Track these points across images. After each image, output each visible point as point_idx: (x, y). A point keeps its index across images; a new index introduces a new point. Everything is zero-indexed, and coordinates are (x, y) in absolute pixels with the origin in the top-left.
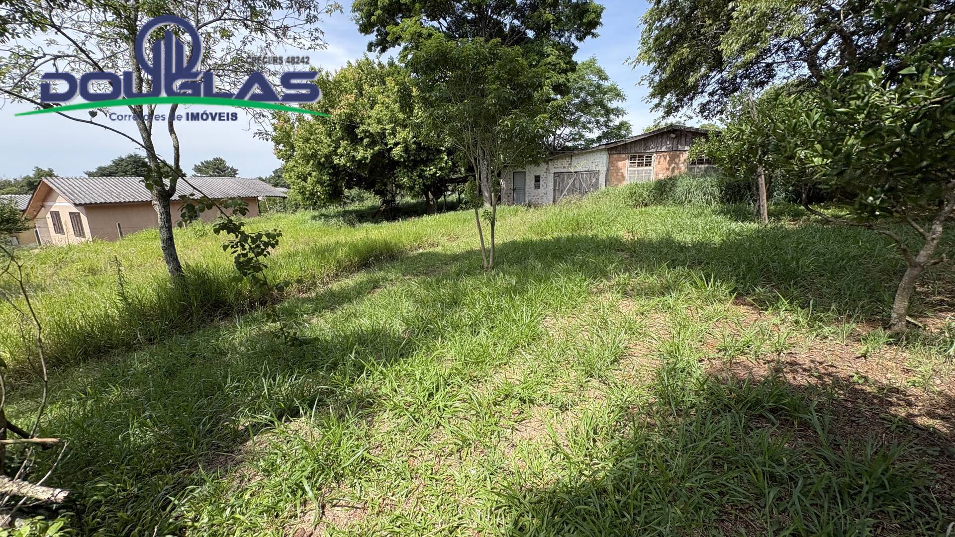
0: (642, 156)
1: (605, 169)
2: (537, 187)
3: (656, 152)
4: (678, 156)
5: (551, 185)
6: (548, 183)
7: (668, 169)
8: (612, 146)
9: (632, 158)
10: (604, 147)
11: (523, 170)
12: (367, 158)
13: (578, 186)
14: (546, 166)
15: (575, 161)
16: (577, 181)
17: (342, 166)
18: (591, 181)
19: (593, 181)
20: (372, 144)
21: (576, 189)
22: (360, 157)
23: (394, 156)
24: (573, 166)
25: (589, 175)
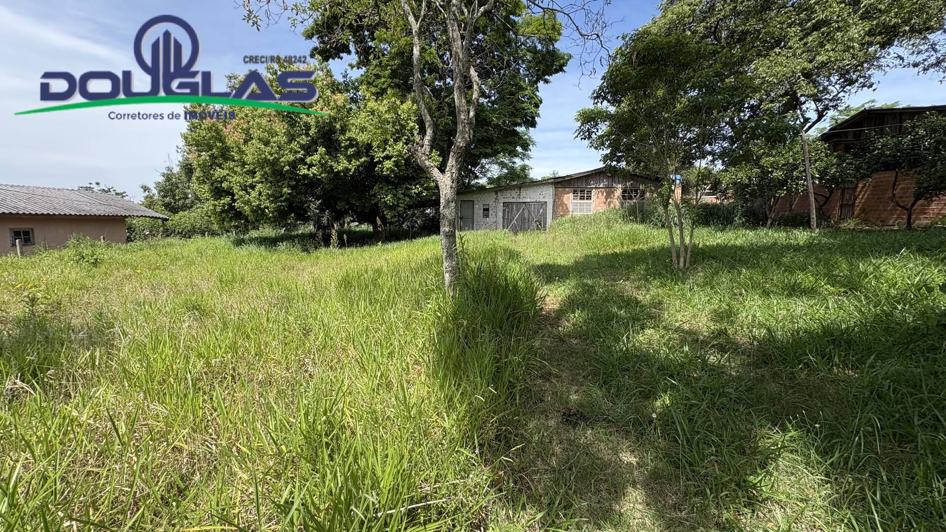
1: (552, 200)
2: (487, 216)
3: (596, 188)
4: (613, 193)
5: (500, 214)
6: (498, 213)
7: (605, 203)
8: (559, 180)
9: (575, 192)
10: (553, 180)
11: (472, 199)
12: (350, 170)
13: (526, 215)
14: (495, 196)
15: (524, 193)
16: (526, 211)
17: (311, 179)
18: (539, 212)
19: (541, 211)
20: (357, 155)
21: (525, 219)
22: (340, 168)
23: (381, 171)
24: (521, 197)
25: (536, 207)
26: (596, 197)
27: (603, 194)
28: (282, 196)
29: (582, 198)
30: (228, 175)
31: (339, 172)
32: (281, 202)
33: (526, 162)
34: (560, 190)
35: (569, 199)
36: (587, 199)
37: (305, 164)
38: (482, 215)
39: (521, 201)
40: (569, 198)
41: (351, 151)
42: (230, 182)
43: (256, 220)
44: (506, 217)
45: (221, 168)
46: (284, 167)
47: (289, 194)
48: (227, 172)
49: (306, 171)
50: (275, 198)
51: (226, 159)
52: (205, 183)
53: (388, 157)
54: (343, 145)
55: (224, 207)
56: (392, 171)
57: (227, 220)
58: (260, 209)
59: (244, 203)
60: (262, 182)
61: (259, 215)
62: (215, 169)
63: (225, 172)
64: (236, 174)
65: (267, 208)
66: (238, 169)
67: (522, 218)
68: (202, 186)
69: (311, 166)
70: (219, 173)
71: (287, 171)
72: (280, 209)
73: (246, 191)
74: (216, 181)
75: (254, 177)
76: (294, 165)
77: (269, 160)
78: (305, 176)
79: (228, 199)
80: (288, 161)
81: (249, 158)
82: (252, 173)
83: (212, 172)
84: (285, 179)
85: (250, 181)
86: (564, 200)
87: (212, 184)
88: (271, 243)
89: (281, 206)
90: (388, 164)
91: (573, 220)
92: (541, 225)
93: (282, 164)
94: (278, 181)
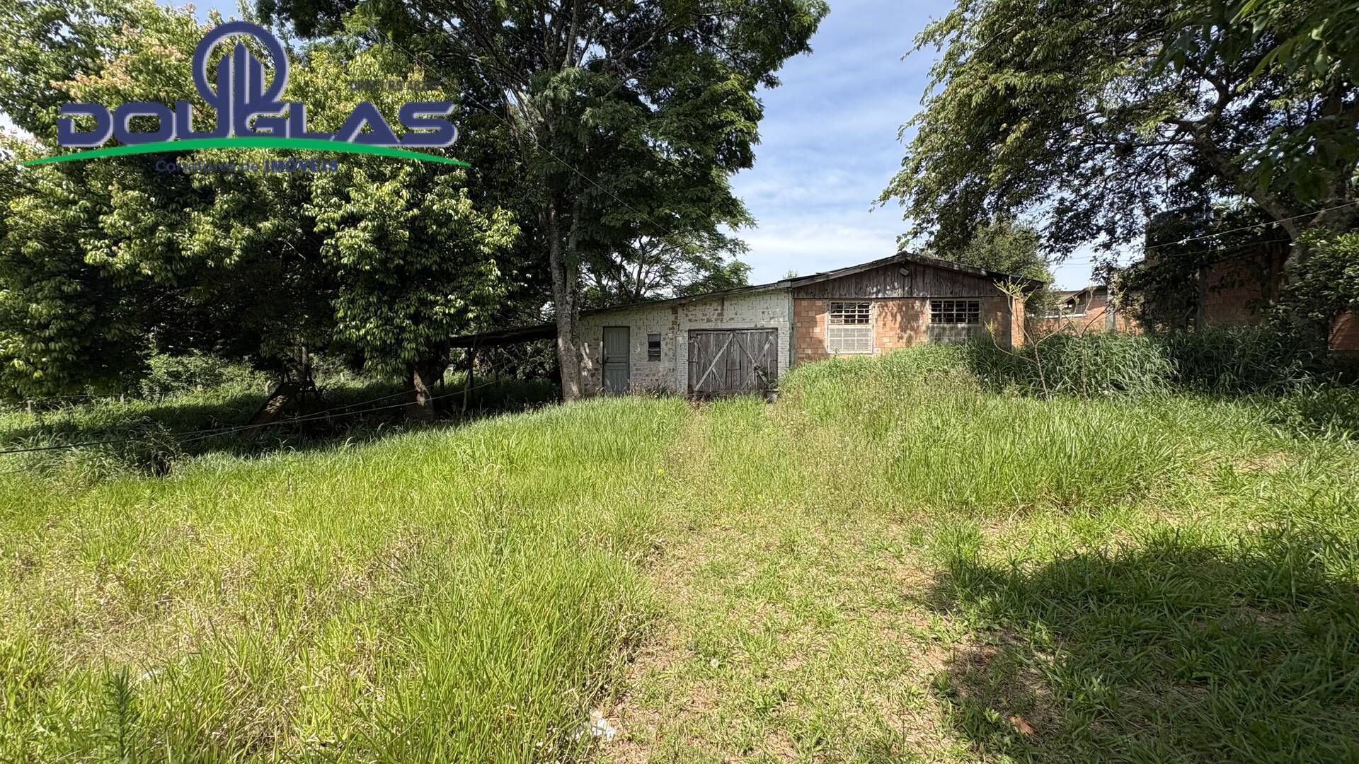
0: (853, 305)
1: (788, 324)
2: (655, 357)
3: (877, 299)
5: (684, 353)
6: (677, 350)
7: (897, 330)
8: (803, 283)
9: (836, 307)
10: (789, 284)
11: (625, 324)
13: (736, 356)
14: (672, 318)
15: (730, 310)
16: (736, 347)
18: (761, 348)
19: (767, 346)
21: (733, 363)
24: (726, 317)
25: (757, 337)
26: (878, 317)
27: (892, 312)
29: (849, 320)
34: (804, 303)
35: (824, 322)
36: (860, 322)
38: (646, 355)
39: (725, 326)
40: (822, 320)
44: (695, 359)
86: (814, 325)
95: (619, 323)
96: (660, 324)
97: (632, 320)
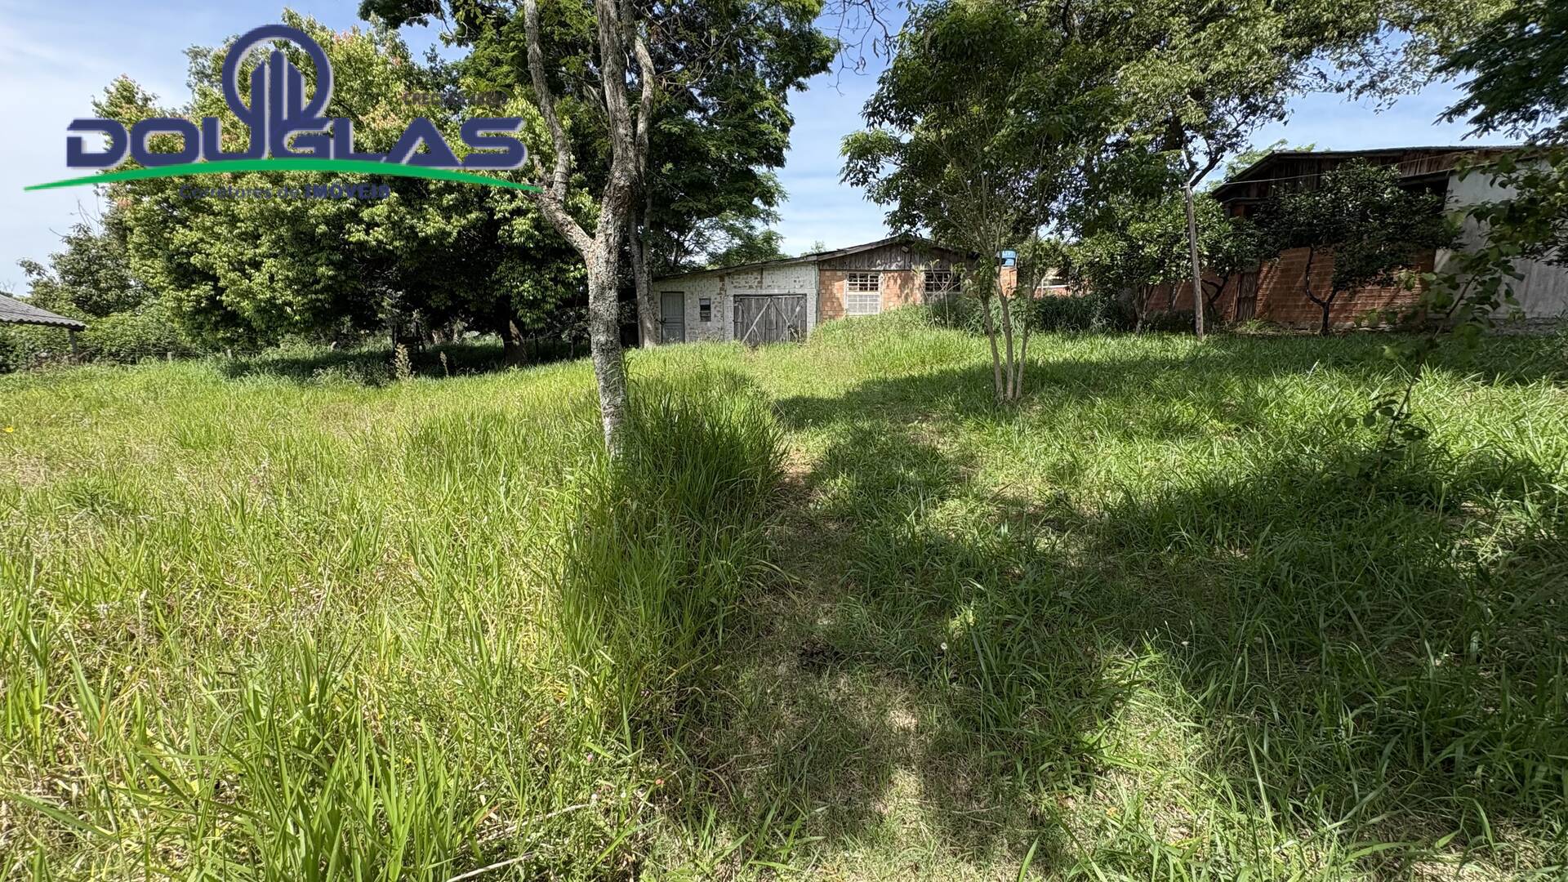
0: (866, 276)
1: (815, 291)
2: (707, 318)
3: (885, 271)
4: (912, 279)
5: (730, 315)
6: (724, 313)
7: (899, 296)
8: (826, 257)
9: (852, 277)
10: (815, 258)
11: (680, 289)
12: (449, 234)
13: (773, 317)
14: (720, 285)
15: (768, 279)
16: (773, 309)
17: (373, 250)
18: (793, 310)
19: (798, 309)
20: (462, 207)
21: (771, 323)
22: (430, 231)
23: (510, 237)
24: (764, 285)
25: (790, 302)
26: (885, 286)
27: (896, 281)
28: (317, 282)
29: (863, 287)
30: (202, 240)
31: (427, 239)
32: (316, 293)
33: (773, 227)
34: (828, 273)
35: (843, 289)
36: (871, 289)
37: (360, 221)
38: (698, 316)
39: (764, 292)
40: (841, 288)
41: (448, 199)
42: (208, 255)
43: (268, 327)
44: (740, 320)
45: (185, 226)
46: (317, 226)
47: (330, 278)
48: (200, 235)
49: (362, 236)
50: (303, 285)
51: (198, 210)
52: (156, 256)
53: (519, 212)
54: (432, 187)
55: (199, 302)
56: (530, 237)
57: (208, 327)
58: (275, 306)
59: (239, 295)
60: (275, 256)
61: (274, 319)
62: (173, 229)
63: (195, 236)
64: (218, 239)
65: (290, 304)
66: (222, 230)
67: (766, 322)
68: (149, 263)
69: (371, 225)
70: (181, 236)
71: (324, 234)
72: (315, 307)
73: (243, 271)
74: (177, 251)
75: (257, 247)
76: (337, 222)
77: (284, 212)
78: (361, 245)
79: (206, 288)
80: (324, 216)
81: (242, 208)
82: (253, 238)
83: (166, 235)
84: (321, 249)
85: (249, 253)
86: (835, 291)
87: (170, 258)
88: (302, 370)
89: (318, 300)
90: (521, 224)
91: (849, 325)
92: (797, 333)
93: (313, 221)
94: (307, 254)
95: (675, 289)
96: (710, 290)
97: (684, 286)
